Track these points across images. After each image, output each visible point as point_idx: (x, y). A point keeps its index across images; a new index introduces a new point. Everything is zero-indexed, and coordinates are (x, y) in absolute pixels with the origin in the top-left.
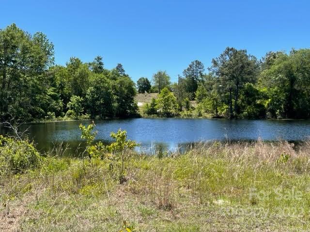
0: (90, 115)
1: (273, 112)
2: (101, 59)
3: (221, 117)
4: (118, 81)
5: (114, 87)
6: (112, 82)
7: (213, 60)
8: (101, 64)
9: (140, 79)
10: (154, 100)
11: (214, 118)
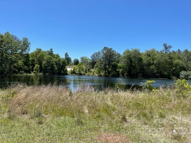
0: (43, 73)
1: (123, 74)
2: (52, 50)
3: (102, 76)
4: (58, 59)
5: (56, 62)
6: (55, 59)
7: (99, 52)
8: (52, 51)
9: (75, 60)
10: (75, 68)
11: (99, 76)
